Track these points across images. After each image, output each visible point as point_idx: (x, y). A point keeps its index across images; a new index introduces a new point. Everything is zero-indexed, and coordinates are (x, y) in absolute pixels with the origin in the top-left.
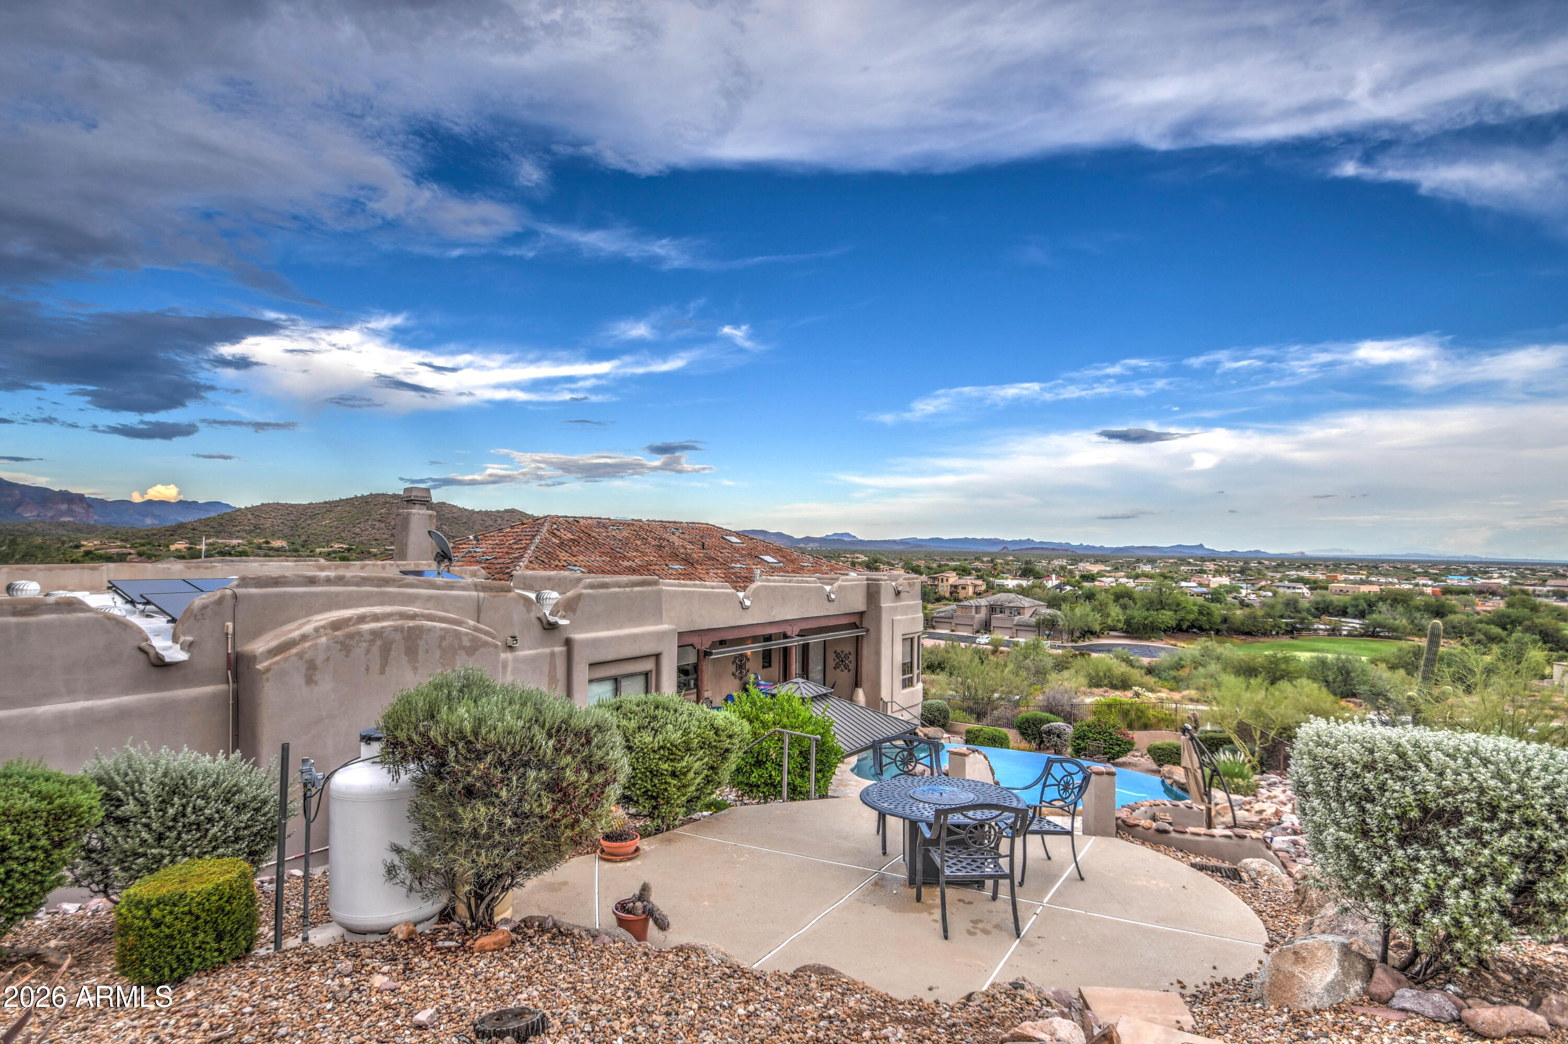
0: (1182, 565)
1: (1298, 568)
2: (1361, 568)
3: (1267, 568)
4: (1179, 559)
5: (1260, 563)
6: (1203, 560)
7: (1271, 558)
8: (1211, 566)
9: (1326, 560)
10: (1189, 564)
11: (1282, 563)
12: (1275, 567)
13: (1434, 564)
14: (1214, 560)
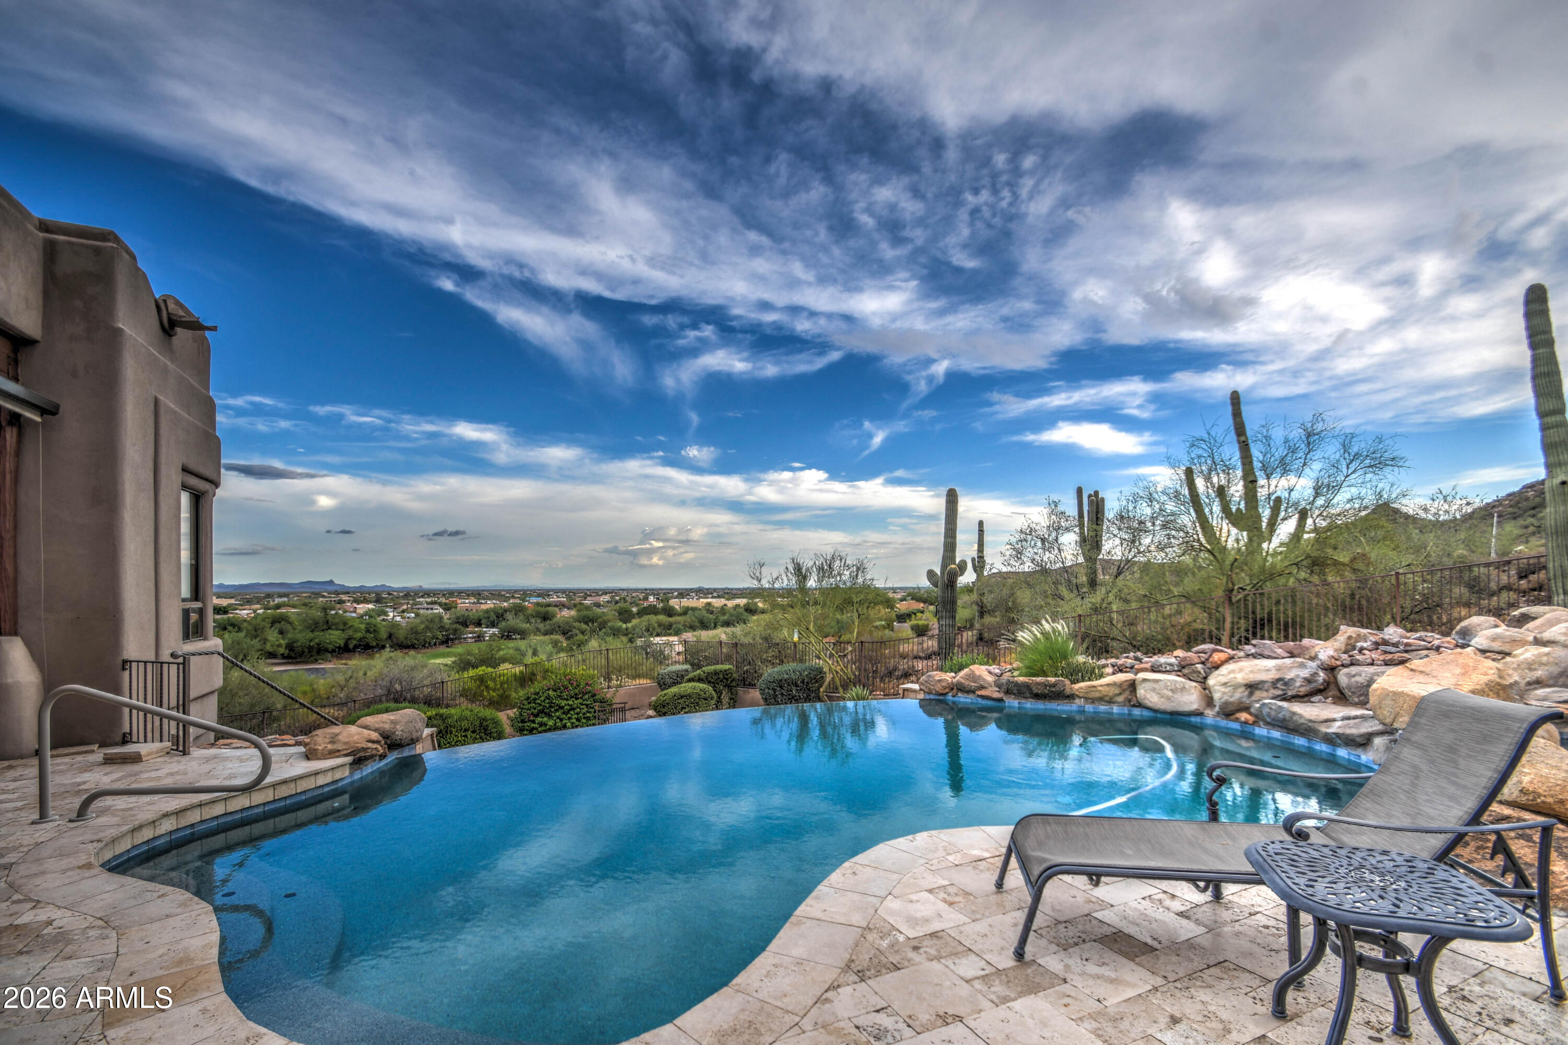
0: (317, 598)
1: (422, 596)
2: (468, 595)
3: (398, 598)
4: (313, 593)
5: (389, 594)
6: (337, 593)
7: (398, 590)
8: (344, 597)
9: (441, 591)
10: (324, 597)
11: (409, 594)
12: (403, 597)
13: (516, 591)
14: (348, 593)
